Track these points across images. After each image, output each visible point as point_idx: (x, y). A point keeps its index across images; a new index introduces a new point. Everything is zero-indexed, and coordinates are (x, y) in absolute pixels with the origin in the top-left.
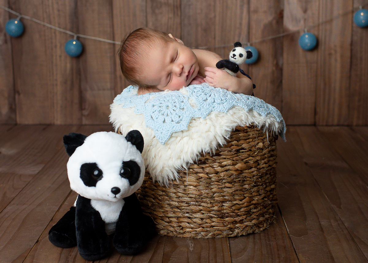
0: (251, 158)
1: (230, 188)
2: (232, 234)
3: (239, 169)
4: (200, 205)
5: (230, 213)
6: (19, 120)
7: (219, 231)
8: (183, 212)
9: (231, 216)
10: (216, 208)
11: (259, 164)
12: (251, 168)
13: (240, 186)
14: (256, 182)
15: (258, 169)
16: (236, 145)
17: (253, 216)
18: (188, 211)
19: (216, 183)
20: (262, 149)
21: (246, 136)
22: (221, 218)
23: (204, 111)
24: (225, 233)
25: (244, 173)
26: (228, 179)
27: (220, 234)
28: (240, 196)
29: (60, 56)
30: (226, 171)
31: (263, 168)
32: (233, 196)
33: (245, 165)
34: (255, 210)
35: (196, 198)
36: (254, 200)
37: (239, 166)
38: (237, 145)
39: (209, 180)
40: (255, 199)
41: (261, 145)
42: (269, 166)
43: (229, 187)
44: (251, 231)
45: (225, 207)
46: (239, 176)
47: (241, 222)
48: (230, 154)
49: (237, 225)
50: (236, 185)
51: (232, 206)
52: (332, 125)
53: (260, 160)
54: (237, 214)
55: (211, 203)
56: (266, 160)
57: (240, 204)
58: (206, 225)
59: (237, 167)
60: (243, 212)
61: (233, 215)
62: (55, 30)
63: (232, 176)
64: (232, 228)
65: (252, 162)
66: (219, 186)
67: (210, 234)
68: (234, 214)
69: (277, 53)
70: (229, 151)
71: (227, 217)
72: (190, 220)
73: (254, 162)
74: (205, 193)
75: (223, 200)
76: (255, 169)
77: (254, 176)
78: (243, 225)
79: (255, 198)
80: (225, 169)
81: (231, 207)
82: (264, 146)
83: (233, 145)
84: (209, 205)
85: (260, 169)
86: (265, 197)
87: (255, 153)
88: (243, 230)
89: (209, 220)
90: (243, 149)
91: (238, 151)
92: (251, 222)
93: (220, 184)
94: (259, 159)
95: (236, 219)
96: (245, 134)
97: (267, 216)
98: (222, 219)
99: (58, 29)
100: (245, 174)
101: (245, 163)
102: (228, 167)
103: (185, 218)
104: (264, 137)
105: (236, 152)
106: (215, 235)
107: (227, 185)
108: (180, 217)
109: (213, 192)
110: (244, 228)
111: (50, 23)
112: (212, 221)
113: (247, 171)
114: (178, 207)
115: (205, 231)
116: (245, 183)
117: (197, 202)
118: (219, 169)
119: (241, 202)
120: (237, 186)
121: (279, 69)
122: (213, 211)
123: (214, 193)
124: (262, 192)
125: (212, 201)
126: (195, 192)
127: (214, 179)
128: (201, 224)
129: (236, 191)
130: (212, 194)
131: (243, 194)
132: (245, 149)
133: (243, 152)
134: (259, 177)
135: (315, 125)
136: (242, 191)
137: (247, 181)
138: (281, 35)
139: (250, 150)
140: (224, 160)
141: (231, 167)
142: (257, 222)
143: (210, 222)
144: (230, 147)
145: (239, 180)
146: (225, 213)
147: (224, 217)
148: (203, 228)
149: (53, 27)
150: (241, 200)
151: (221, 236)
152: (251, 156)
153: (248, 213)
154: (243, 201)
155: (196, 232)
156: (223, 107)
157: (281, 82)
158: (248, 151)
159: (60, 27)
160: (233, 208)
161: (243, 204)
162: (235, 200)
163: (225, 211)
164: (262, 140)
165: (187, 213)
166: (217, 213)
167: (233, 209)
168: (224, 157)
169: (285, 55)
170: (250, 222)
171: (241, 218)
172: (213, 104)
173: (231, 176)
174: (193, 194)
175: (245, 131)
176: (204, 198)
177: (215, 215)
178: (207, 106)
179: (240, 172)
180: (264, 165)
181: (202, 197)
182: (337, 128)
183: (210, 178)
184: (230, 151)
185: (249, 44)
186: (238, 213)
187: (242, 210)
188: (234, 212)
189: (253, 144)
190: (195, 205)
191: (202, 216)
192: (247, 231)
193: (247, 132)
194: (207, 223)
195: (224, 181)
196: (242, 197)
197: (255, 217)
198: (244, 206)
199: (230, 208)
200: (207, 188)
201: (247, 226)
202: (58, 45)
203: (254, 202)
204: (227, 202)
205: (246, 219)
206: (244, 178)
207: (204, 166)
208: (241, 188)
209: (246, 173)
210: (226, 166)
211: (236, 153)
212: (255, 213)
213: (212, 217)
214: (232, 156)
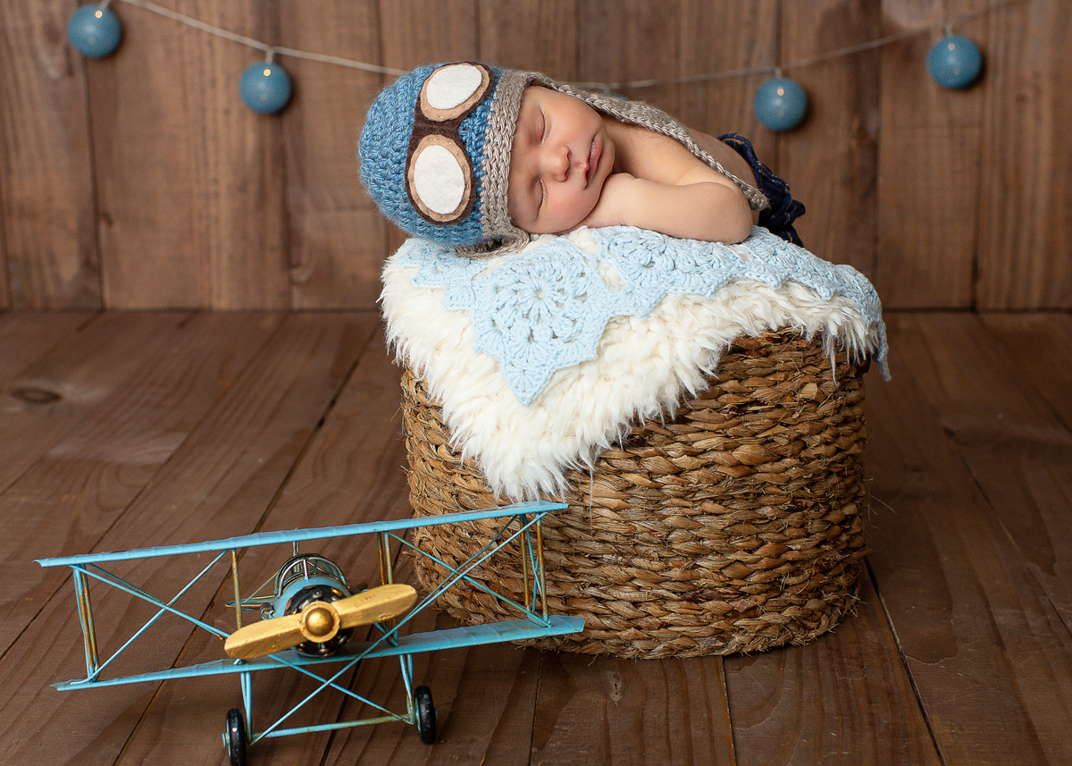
0: (779, 429)
1: (717, 515)
2: (723, 647)
3: (744, 461)
4: (629, 565)
5: (716, 587)
6: (110, 298)
7: (685, 639)
8: (580, 582)
9: (721, 597)
10: (675, 573)
11: (805, 447)
12: (782, 457)
13: (749, 509)
14: (798, 498)
15: (801, 460)
16: (734, 393)
17: (788, 596)
18: (594, 580)
19: (676, 501)
20: (816, 403)
21: (767, 365)
22: (689, 600)
23: (644, 295)
24: (702, 646)
25: (758, 472)
26: (710, 489)
27: (689, 648)
28: (748, 538)
29: (227, 112)
30: (707, 466)
31: (819, 457)
32: (726, 539)
33: (763, 450)
34: (793, 580)
35: (617, 543)
36: (791, 549)
37: (744, 452)
38: (740, 393)
39: (656, 493)
40: (794, 548)
41: (811, 390)
42: (838, 450)
43: (713, 511)
44: (781, 641)
45: (702, 572)
46: (743, 481)
47: (751, 613)
48: (717, 418)
49: (737, 623)
50: (734, 507)
51: (724, 568)
52: (1025, 311)
53: (808, 434)
54: (737, 590)
55: (661, 558)
56: (827, 435)
57: (748, 563)
58: (647, 622)
59: (737, 454)
60: (757, 586)
61: (727, 593)
62: (211, 35)
63: (723, 480)
64: (723, 631)
65: (784, 442)
66: (686, 510)
67: (660, 647)
68: (728, 590)
69: (863, 97)
70: (715, 409)
71: (708, 600)
72: (600, 605)
73: (790, 442)
74: (643, 529)
75: (697, 552)
76: (795, 461)
77: (789, 481)
78: (756, 624)
79: (793, 544)
80: (704, 461)
81: (719, 571)
82: (820, 393)
83: (726, 393)
84: (656, 565)
85: (809, 460)
86: (824, 542)
87: (794, 413)
88: (755, 636)
89: (657, 607)
90: (757, 402)
91: (740, 409)
92: (779, 612)
93: (687, 503)
94: (806, 431)
95: (736, 604)
96: (763, 359)
97: (831, 597)
98: (695, 606)
99: (218, 32)
100: (763, 475)
101: (762, 444)
102: (712, 456)
103: (587, 600)
104: (823, 366)
105: (734, 413)
106: (672, 650)
107: (709, 506)
108: (574, 596)
109: (667, 527)
110: (759, 631)
111: (197, 16)
112: (666, 610)
113: (768, 467)
114: (565, 569)
115: (644, 639)
116: (764, 500)
117: (620, 554)
118: (684, 461)
119: (750, 557)
120: (739, 509)
121: (869, 145)
122: (666, 580)
123: (671, 529)
124: (814, 526)
125: (665, 554)
126: (614, 527)
127: (670, 489)
128: (633, 619)
129: (735, 524)
130: (665, 533)
131: (758, 534)
132: (763, 404)
133: (756, 412)
134: (804, 483)
135: (972, 308)
136: (753, 524)
137: (767, 495)
138: (875, 44)
139: (779, 406)
140: (700, 434)
141: (719, 456)
142: (799, 614)
143: (659, 611)
144: (716, 398)
145: (745, 494)
146: (702, 587)
147: (701, 597)
148: (639, 628)
149: (205, 27)
150: (750, 552)
151: (690, 654)
152: (782, 424)
153: (773, 587)
154: (756, 553)
155: (619, 641)
156: (701, 279)
157: (874, 181)
158: (771, 409)
159: (224, 28)
160: (727, 572)
161: (756, 562)
162: (734, 550)
163: (702, 582)
164: (817, 375)
165: (593, 585)
166: (678, 587)
167: (725, 577)
168: (701, 426)
169: (886, 103)
170: (777, 615)
171: (749, 603)
172: (669, 273)
173: (719, 482)
174: (609, 532)
175: (763, 351)
176: (642, 546)
177: (674, 593)
178: (654, 282)
179: (748, 468)
180: (822, 450)
181: (636, 541)
182: (1039, 318)
183: (659, 488)
184: (718, 410)
185: (778, 72)
186: (740, 586)
187: (754, 578)
188: (729, 585)
189: (787, 386)
190: (616, 564)
191: (635, 595)
192: (769, 638)
193: (767, 355)
194: (650, 614)
195: (699, 496)
196: (754, 543)
197: (793, 599)
198: (759, 568)
199: (716, 573)
200: (649, 516)
201: (767, 625)
202: (221, 79)
203: (789, 556)
204: (710, 557)
205: (764, 604)
206: (758, 488)
207: (640, 452)
208: (750, 515)
209: (766, 473)
210: (704, 451)
211: (735, 416)
212: (794, 588)
213: (664, 599)
214: (722, 425)
